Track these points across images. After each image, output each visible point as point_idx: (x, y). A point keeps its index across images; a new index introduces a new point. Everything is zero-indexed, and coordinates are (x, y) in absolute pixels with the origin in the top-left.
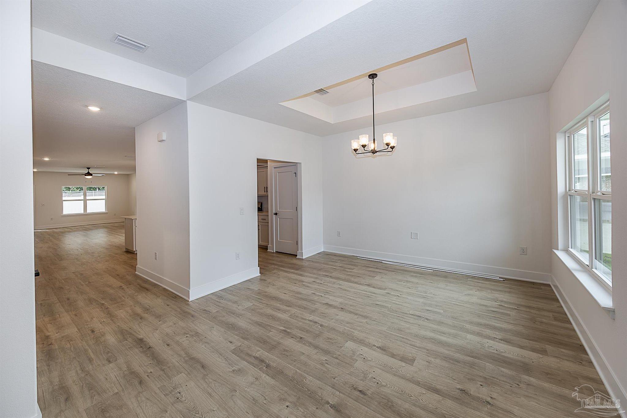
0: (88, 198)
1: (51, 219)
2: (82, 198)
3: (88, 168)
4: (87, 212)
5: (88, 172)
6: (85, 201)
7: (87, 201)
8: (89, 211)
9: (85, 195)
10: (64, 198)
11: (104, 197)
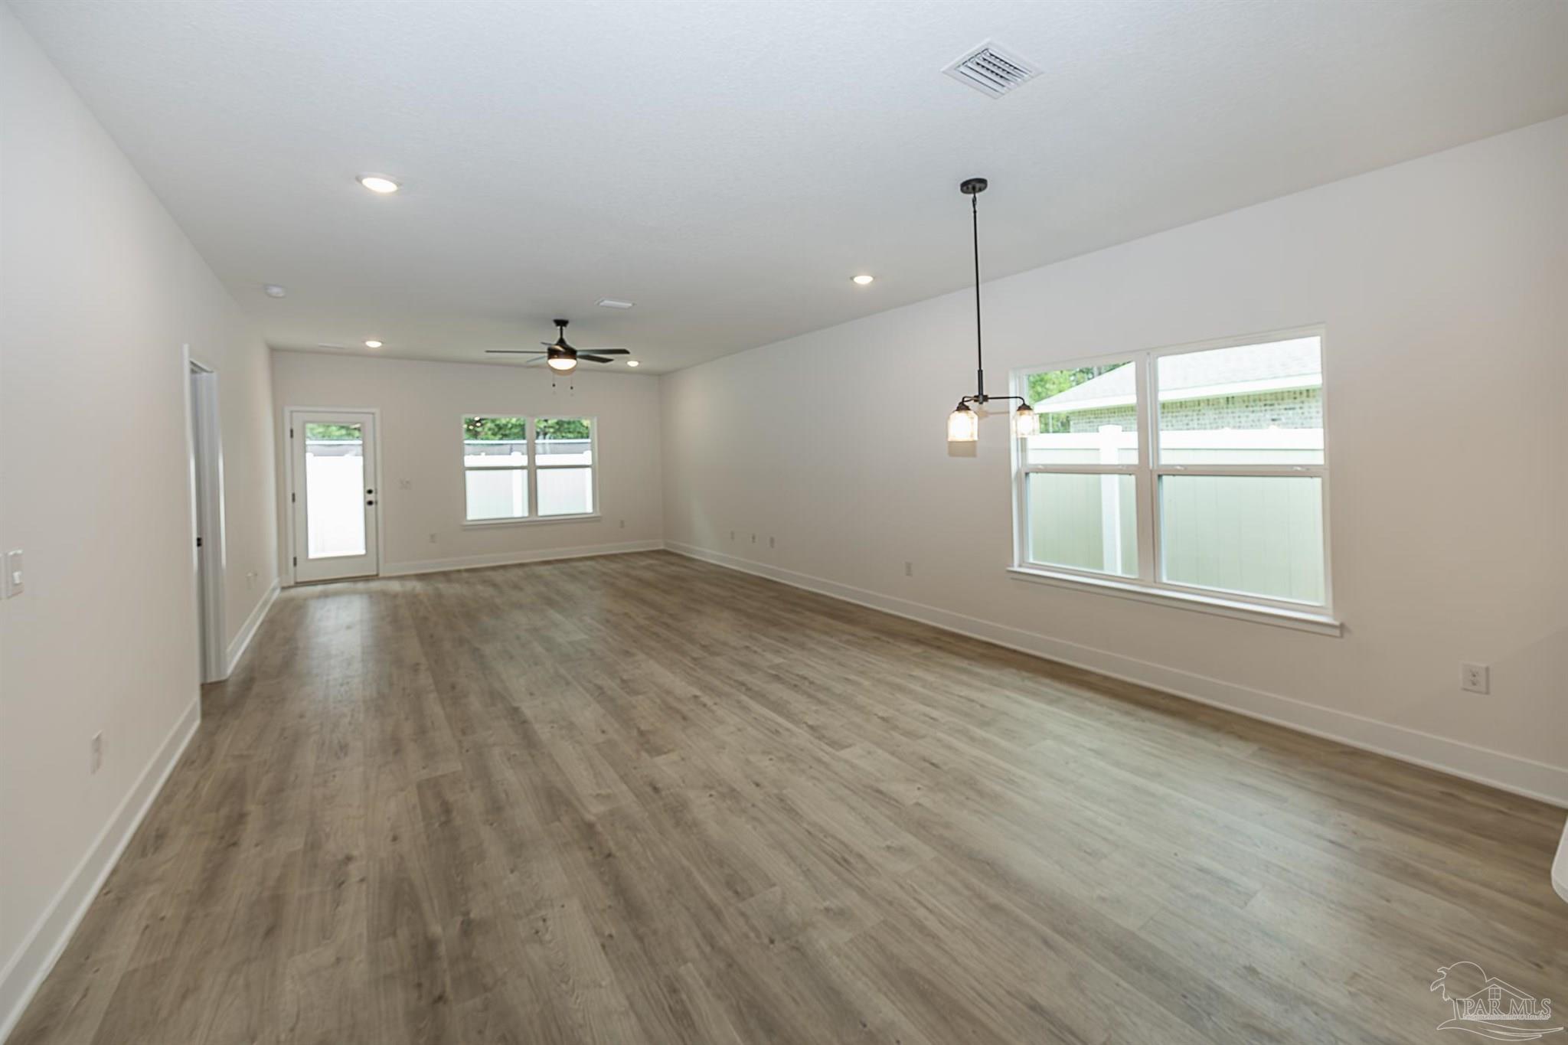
0: (540, 460)
1: (432, 536)
2: (524, 461)
3: (561, 323)
4: (540, 513)
5: (561, 342)
6: (532, 470)
7: (539, 471)
8: (545, 509)
9: (531, 453)
10: (469, 461)
11: (586, 458)
